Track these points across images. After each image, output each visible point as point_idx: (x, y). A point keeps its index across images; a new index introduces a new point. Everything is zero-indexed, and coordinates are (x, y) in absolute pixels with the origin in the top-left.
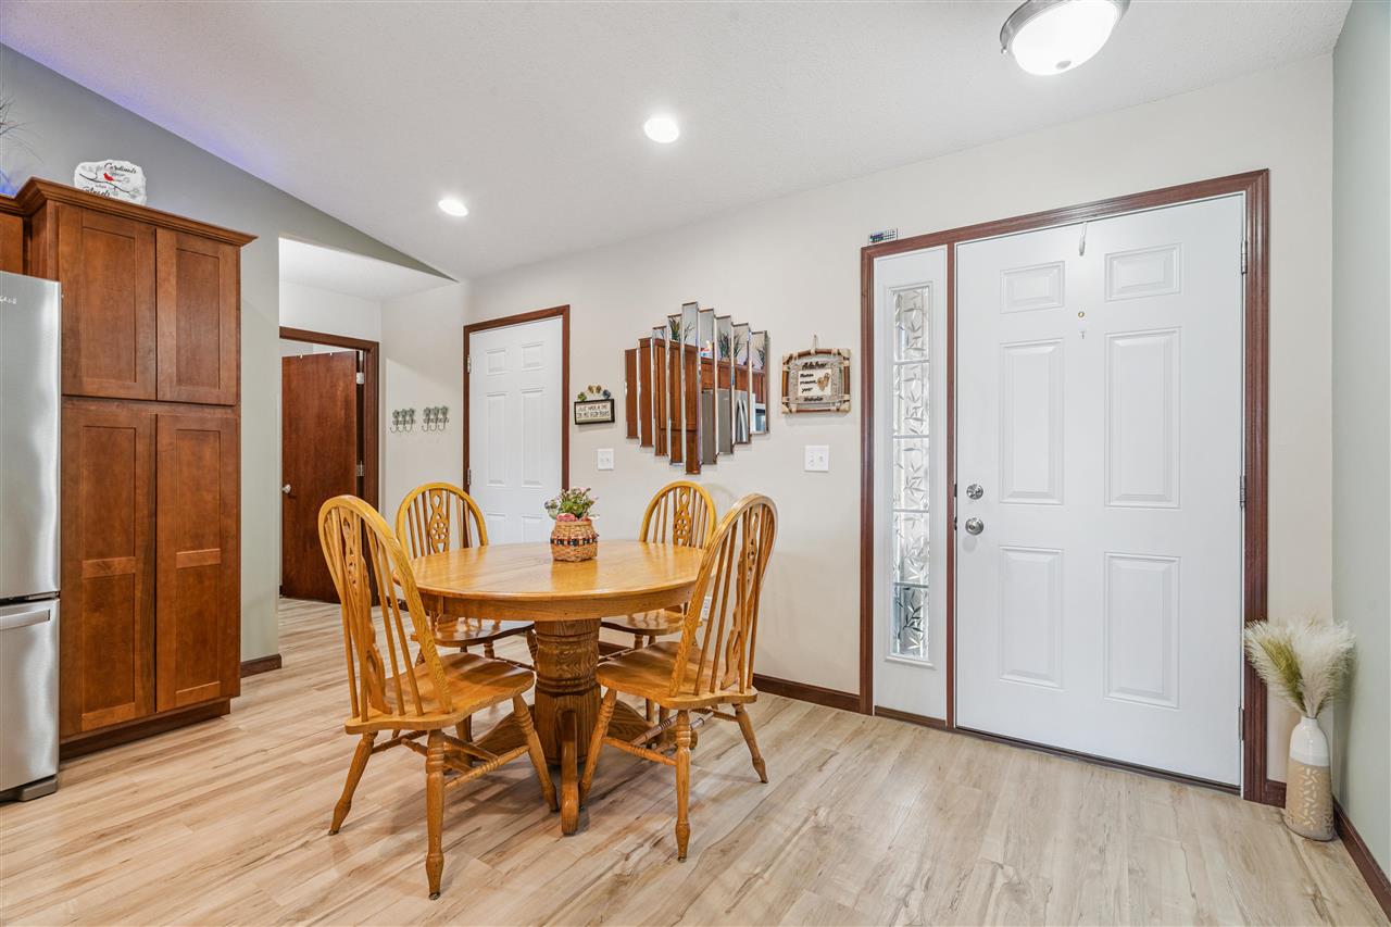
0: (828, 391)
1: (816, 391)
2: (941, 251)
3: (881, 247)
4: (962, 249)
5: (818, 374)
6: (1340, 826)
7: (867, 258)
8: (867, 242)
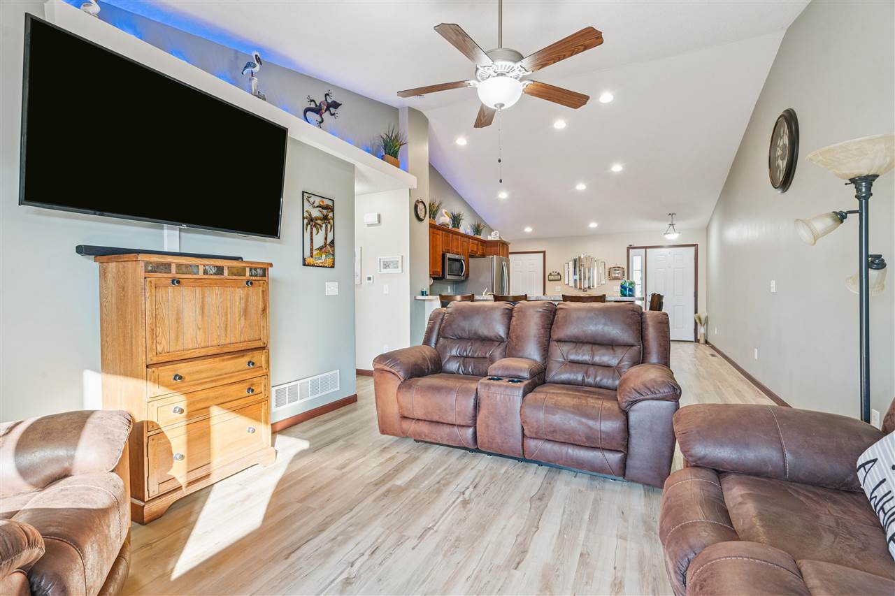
0: (620, 275)
1: (617, 275)
2: (644, 250)
3: (631, 247)
4: (648, 250)
5: (617, 272)
6: (707, 342)
7: (628, 249)
8: (628, 246)
